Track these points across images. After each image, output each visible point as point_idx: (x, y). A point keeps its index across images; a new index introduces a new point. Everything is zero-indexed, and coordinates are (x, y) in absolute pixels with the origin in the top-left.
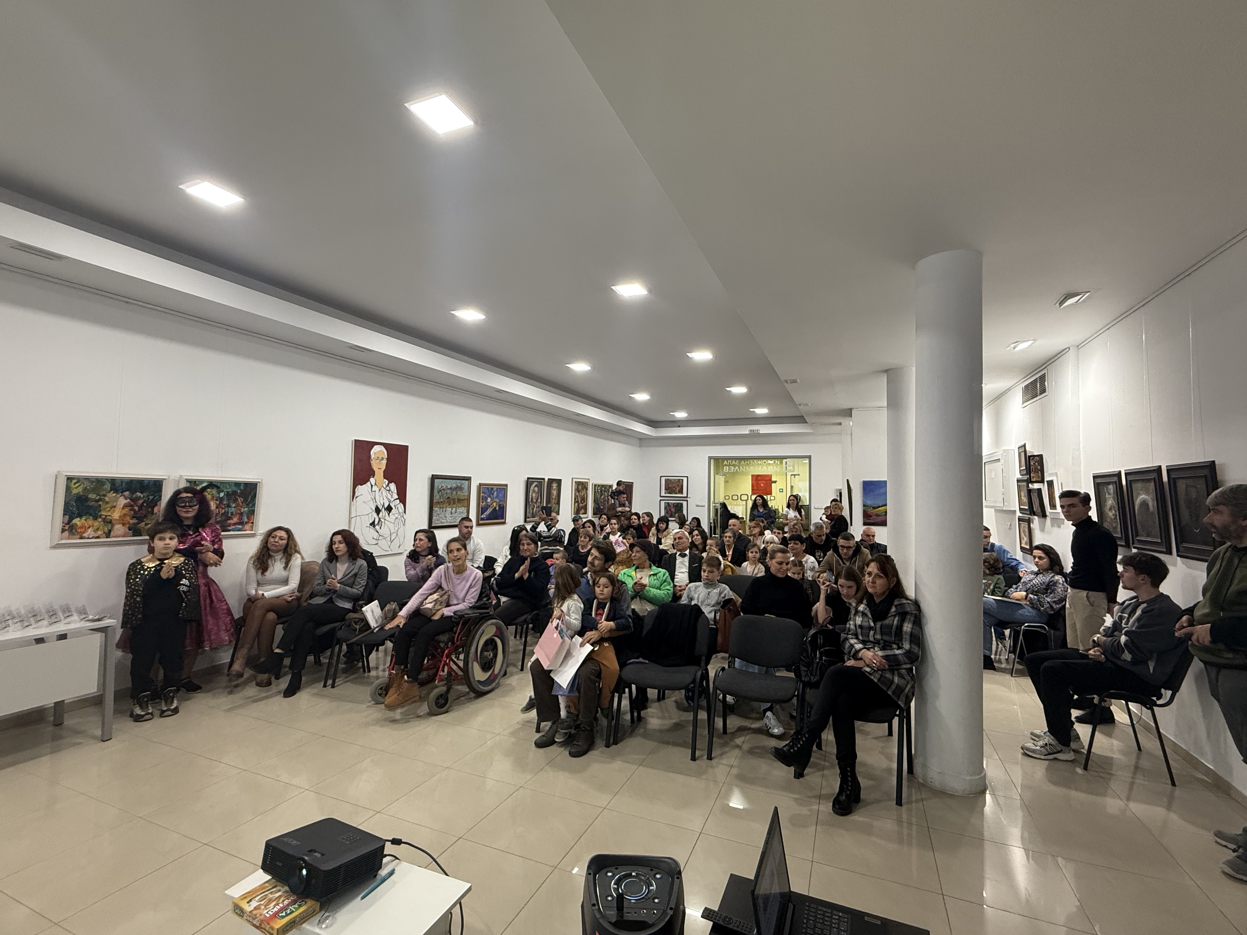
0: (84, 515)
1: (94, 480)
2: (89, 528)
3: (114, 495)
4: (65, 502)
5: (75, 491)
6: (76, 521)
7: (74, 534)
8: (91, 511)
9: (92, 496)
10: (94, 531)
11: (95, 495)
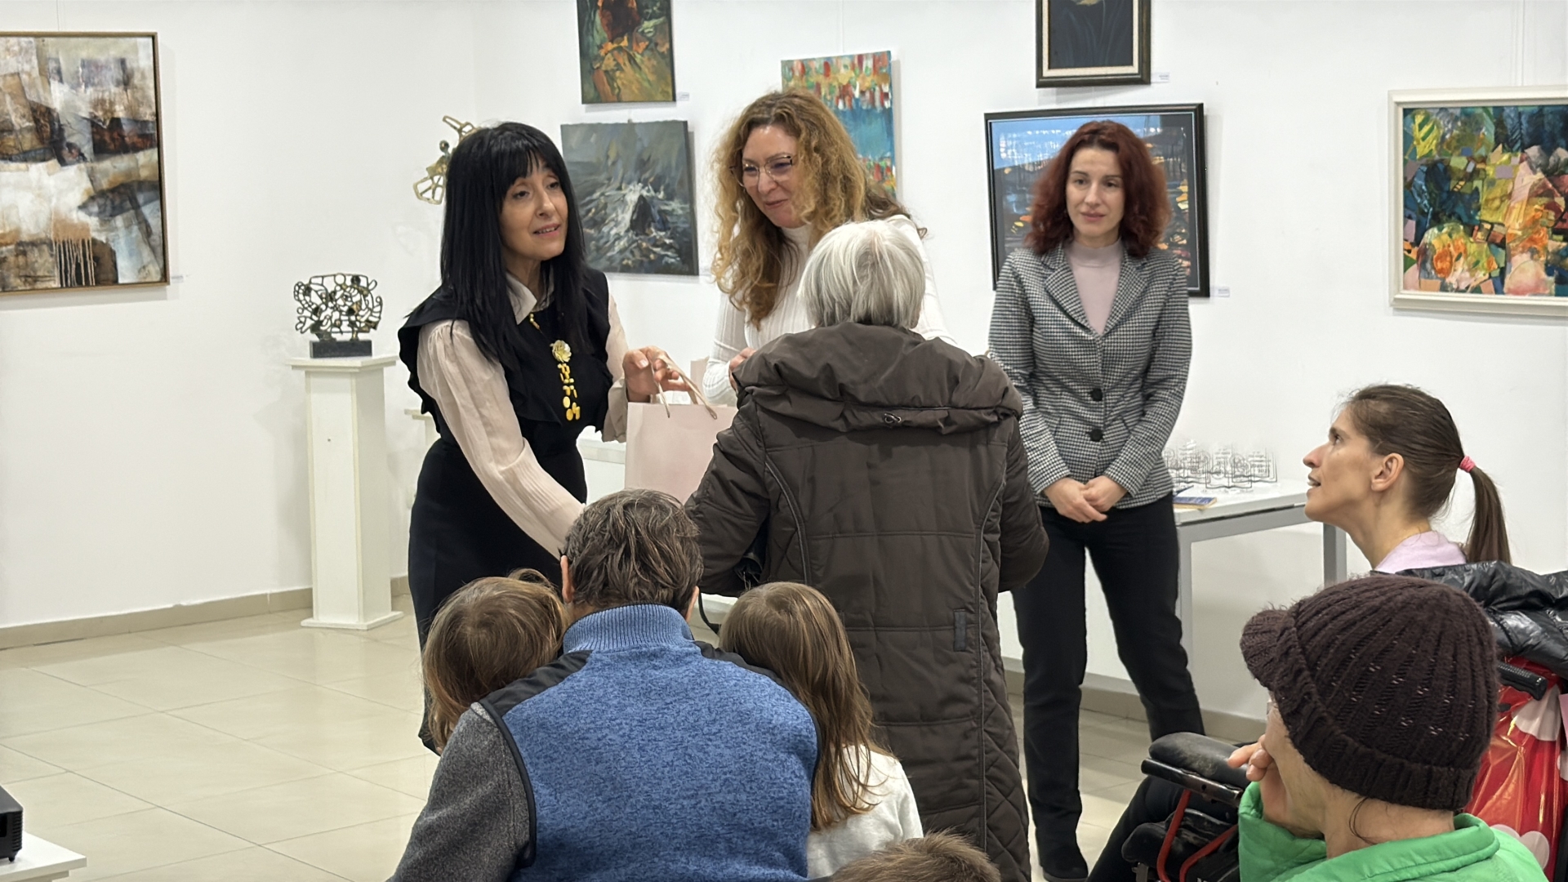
0: (1447, 221)
1: (1458, 112)
2: (1458, 258)
3: (1506, 157)
4: (1405, 179)
5: (1422, 149)
6: (1431, 236)
7: (1429, 276)
8: (1460, 210)
9: (1458, 162)
10: (1469, 270)
11: (1464, 160)
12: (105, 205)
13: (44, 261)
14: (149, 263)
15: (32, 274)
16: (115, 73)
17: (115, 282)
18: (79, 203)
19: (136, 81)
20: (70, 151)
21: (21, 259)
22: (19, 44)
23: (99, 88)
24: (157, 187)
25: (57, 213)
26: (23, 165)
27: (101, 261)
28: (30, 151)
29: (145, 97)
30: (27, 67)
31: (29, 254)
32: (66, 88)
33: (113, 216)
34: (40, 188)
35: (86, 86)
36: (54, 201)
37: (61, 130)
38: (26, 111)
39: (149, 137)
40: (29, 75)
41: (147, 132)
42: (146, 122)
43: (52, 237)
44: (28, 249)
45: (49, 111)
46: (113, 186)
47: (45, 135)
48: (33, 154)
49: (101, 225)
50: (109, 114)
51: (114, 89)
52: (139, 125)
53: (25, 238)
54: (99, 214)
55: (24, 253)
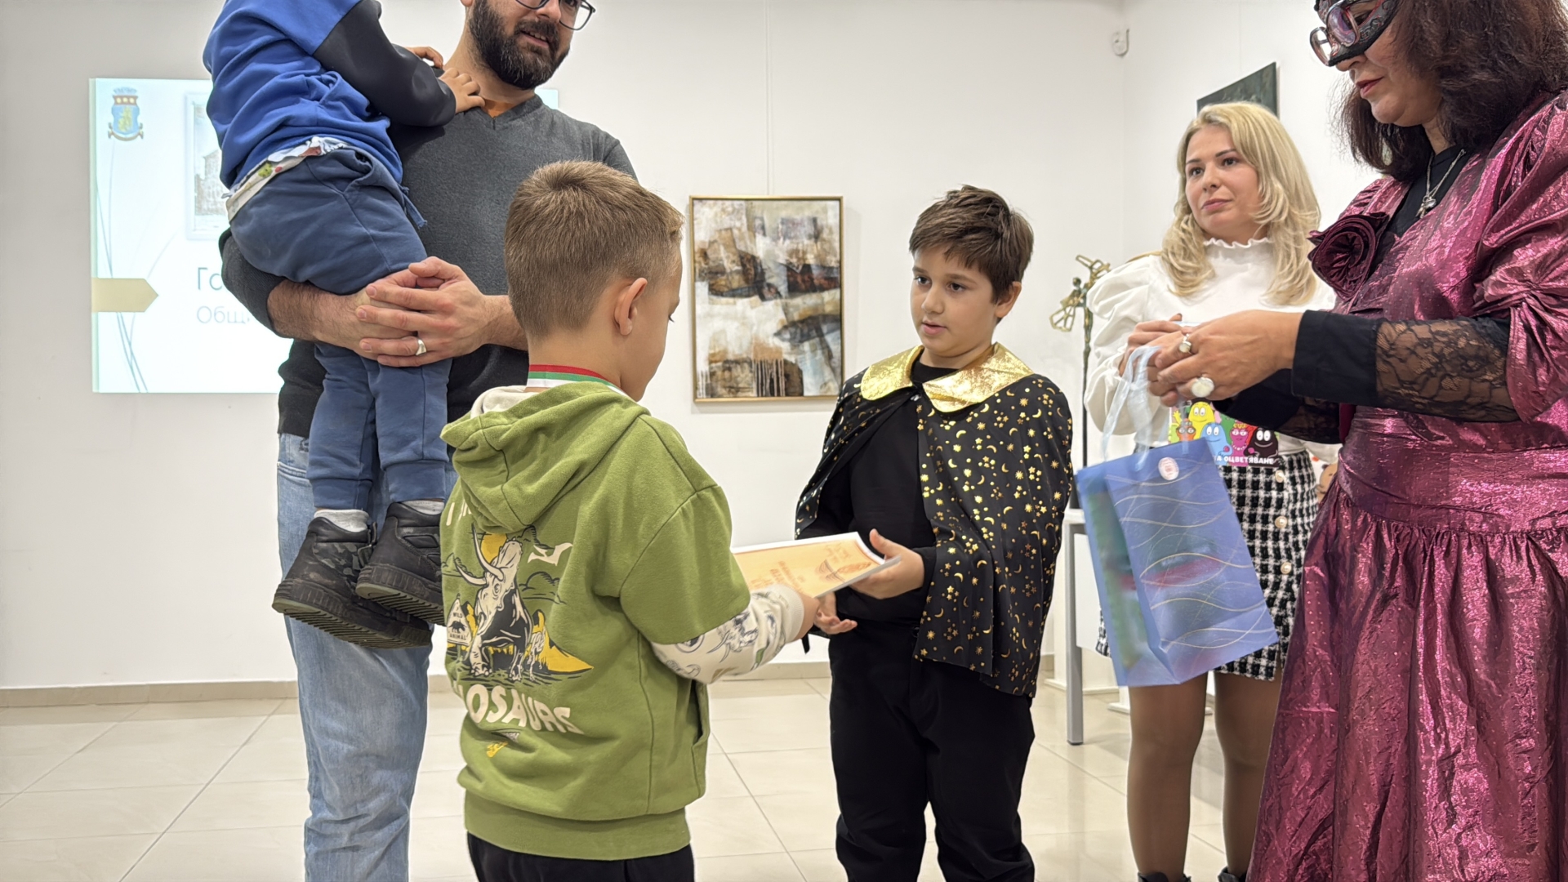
12: (795, 333)
13: (744, 376)
14: (830, 380)
15: (735, 385)
16: (810, 230)
17: (801, 394)
18: (775, 331)
19: (825, 235)
20: (769, 290)
21: (727, 374)
22: (733, 205)
23: (794, 241)
24: (837, 320)
25: (757, 338)
26: (731, 300)
27: (791, 378)
28: (737, 289)
29: (832, 248)
30: (738, 224)
31: (733, 370)
32: (768, 240)
33: (801, 342)
34: (744, 318)
35: (784, 239)
36: (755, 328)
37: (763, 273)
38: (736, 258)
39: (833, 280)
40: (739, 229)
41: (832, 276)
42: (831, 268)
43: (752, 357)
44: (733, 366)
45: (753, 259)
46: (802, 318)
47: (750, 277)
48: (739, 291)
49: (792, 349)
50: (802, 262)
51: (806, 242)
52: (826, 271)
53: (731, 357)
54: (790, 340)
55: (729, 369)
